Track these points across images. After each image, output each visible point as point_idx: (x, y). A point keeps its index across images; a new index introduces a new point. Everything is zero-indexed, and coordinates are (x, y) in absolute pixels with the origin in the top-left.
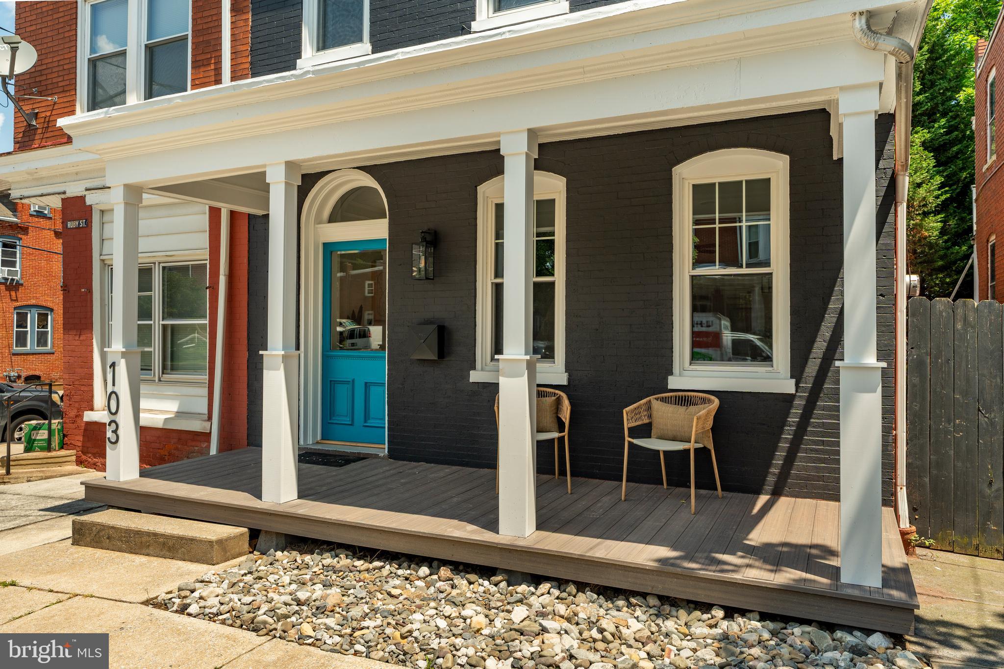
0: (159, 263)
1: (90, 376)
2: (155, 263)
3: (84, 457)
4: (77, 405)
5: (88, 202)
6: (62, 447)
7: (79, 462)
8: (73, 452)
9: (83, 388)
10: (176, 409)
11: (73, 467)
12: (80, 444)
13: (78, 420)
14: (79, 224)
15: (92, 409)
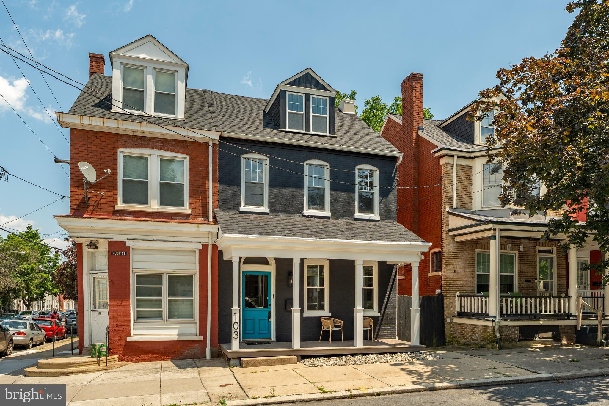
0: (166, 274)
1: (129, 322)
2: (164, 274)
3: (123, 357)
4: (119, 335)
5: (127, 244)
6: (112, 354)
7: (120, 360)
8: (117, 356)
9: (123, 327)
10: (177, 333)
11: (117, 362)
12: (121, 352)
13: (120, 342)
14: (121, 254)
15: (130, 336)
